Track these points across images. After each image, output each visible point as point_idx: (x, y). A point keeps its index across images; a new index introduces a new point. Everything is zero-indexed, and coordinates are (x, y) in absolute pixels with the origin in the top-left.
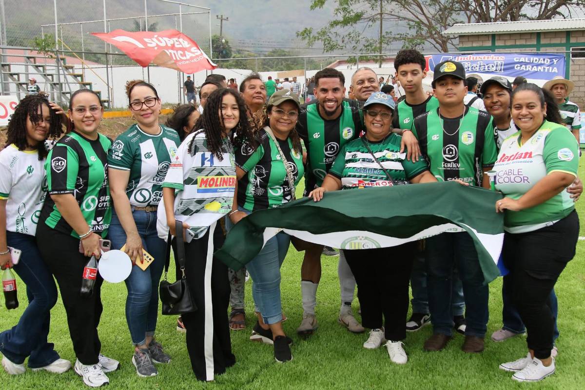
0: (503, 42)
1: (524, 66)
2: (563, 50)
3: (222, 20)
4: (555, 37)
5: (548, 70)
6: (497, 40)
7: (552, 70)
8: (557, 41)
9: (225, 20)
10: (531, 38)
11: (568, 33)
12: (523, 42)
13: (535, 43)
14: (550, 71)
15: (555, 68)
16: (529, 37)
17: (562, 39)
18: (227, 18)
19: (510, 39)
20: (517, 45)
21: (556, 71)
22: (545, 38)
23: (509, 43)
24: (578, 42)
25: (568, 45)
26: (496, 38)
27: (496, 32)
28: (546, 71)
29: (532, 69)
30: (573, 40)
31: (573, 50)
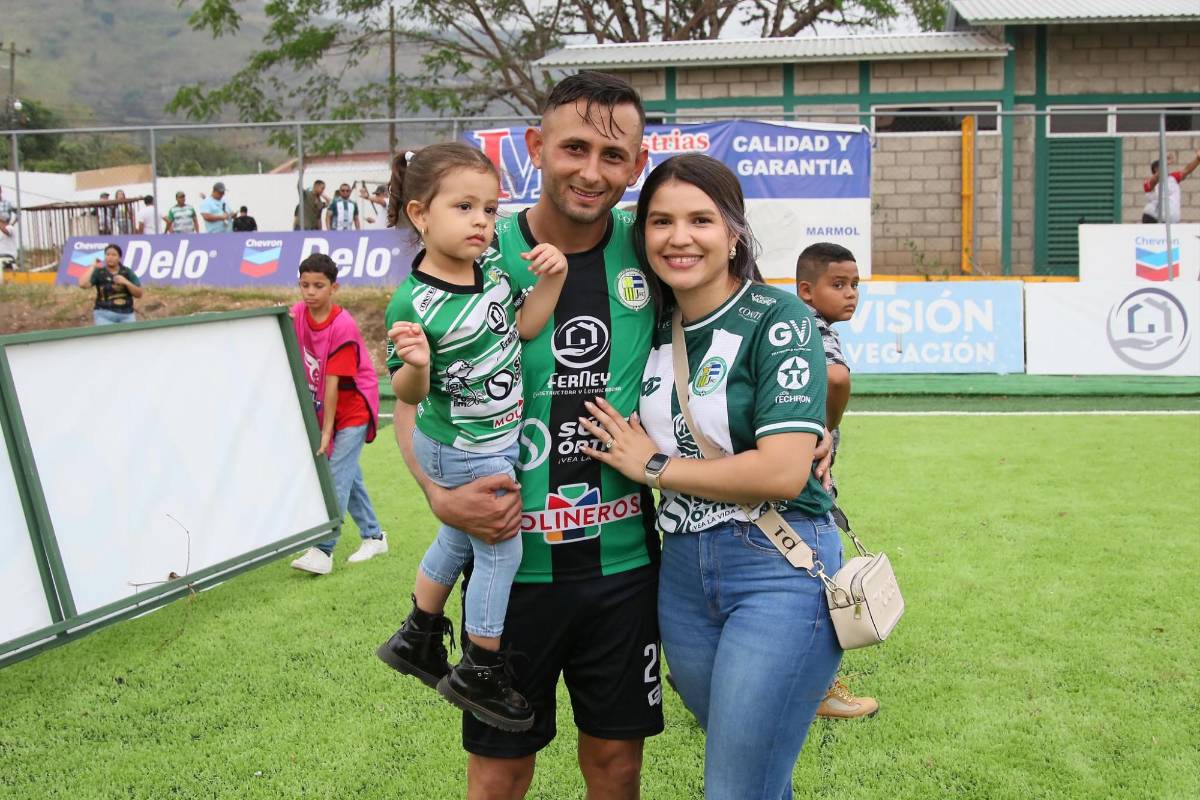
0: (697, 89)
1: (761, 163)
2: (853, 110)
3: (13, 55)
4: (832, 78)
5: (828, 167)
6: (680, 84)
7: (838, 165)
8: (836, 88)
9: (22, 55)
10: (769, 80)
11: (865, 68)
12: (748, 91)
13: (780, 93)
14: (833, 172)
15: (845, 163)
16: (762, 76)
17: (850, 83)
18: (28, 51)
19: (715, 82)
20: (734, 99)
21: (850, 171)
22: (804, 80)
23: (711, 93)
24: (891, 90)
25: (864, 99)
26: (678, 78)
27: (679, 60)
28: (823, 172)
29: (784, 169)
30: (877, 87)
31: (877, 110)
